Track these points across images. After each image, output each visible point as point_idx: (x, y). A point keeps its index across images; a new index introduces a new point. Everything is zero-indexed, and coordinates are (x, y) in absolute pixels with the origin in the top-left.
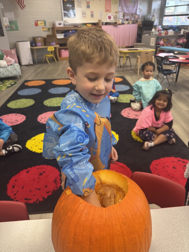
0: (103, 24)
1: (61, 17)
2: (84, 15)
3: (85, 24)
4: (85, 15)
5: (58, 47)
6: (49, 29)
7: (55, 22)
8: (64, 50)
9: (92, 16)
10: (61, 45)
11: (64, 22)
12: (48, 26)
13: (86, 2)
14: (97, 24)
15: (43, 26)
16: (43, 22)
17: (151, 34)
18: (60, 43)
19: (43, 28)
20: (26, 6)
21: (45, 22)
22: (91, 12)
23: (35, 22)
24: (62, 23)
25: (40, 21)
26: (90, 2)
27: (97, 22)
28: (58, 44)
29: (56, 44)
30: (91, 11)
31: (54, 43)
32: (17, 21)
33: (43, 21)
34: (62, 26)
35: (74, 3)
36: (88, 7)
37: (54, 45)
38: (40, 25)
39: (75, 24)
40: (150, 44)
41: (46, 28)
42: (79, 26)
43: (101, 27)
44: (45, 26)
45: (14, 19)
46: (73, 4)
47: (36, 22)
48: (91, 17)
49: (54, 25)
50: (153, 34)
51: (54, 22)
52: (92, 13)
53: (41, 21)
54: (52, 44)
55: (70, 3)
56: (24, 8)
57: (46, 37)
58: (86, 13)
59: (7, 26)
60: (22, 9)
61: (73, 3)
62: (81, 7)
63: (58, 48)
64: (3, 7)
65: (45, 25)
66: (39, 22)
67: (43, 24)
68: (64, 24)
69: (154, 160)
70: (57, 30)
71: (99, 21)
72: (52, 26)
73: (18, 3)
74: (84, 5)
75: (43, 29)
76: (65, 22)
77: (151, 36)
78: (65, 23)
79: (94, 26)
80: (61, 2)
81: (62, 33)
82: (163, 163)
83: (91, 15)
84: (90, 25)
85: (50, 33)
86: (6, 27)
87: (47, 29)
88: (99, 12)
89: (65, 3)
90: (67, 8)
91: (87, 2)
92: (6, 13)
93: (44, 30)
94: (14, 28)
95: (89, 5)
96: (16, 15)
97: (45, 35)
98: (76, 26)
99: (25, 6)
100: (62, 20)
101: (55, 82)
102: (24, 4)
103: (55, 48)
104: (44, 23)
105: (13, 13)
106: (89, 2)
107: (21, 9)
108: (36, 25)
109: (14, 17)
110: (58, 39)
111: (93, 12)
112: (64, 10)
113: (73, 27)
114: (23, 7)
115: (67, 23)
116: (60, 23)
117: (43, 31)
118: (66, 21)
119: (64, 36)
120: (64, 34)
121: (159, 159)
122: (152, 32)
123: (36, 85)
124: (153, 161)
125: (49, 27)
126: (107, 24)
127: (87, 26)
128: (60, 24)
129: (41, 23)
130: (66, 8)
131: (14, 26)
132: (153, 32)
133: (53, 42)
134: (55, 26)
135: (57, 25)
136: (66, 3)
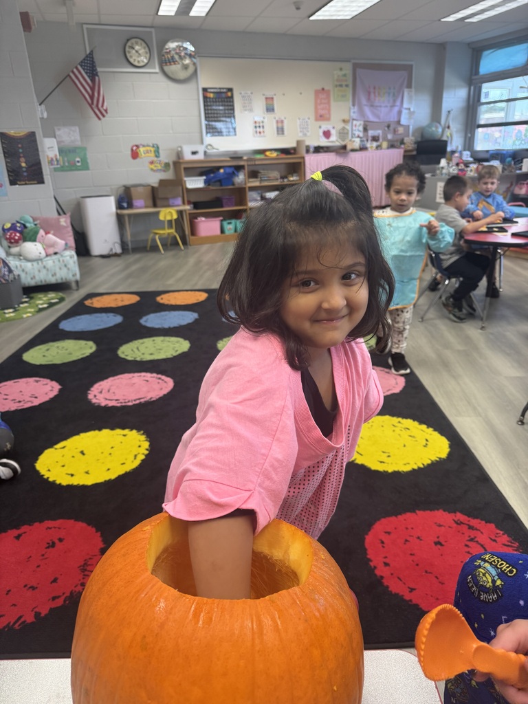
0: (308, 151)
1: (197, 135)
2: (258, 130)
3: (263, 152)
4: (261, 130)
5: (189, 210)
6: (167, 165)
7: (181, 147)
8: (203, 219)
9: (280, 131)
10: (196, 205)
11: (207, 147)
12: (165, 157)
13: (264, 98)
14: (292, 151)
15: (150, 159)
16: (152, 149)
17: (438, 172)
18: (193, 200)
19: (152, 163)
20: (108, 111)
21: (158, 148)
22: (277, 122)
23: (132, 150)
24: (201, 149)
25: (144, 146)
26: (275, 97)
27: (294, 145)
28: (189, 203)
29: (184, 203)
30: (277, 118)
31: (179, 201)
32: (84, 149)
33: (153, 147)
34: (200, 156)
35: (233, 102)
36: (270, 109)
37: (178, 206)
38: (143, 155)
39: (235, 152)
40: (435, 198)
41: (160, 163)
42: (245, 158)
43: (303, 158)
44: (156, 159)
45: (79, 143)
46: (229, 104)
47: (134, 148)
48: (278, 134)
49: (179, 155)
50: (442, 174)
51: (179, 149)
52: (280, 125)
53: (148, 146)
54: (171, 201)
55: (222, 101)
56: (104, 116)
57: (156, 185)
58: (265, 124)
59: (54, 159)
60: (99, 119)
61: (230, 102)
62: (251, 110)
63: (188, 212)
64: (45, 115)
65: (157, 156)
66: (142, 150)
67: (152, 154)
68: (205, 152)
69: (384, 517)
70: (185, 169)
71: (298, 142)
72: (174, 158)
73: (91, 106)
74: (259, 105)
75: (152, 166)
76: (209, 147)
77: (437, 177)
78: (208, 151)
79: (284, 156)
80: (199, 100)
81: (201, 174)
82: (407, 528)
83: (278, 128)
84: (274, 155)
85: (169, 175)
86: (51, 162)
87: (163, 165)
88: (298, 122)
89: (210, 102)
90: (214, 113)
91: (266, 98)
92: (59, 129)
93: (155, 168)
94: (79, 164)
95: (273, 105)
96: (85, 134)
97: (154, 179)
98: (236, 156)
99: (106, 111)
100: (202, 142)
101: (163, 299)
102: (105, 108)
103: (180, 213)
104: (155, 151)
105: (77, 129)
106: (272, 98)
107: (96, 119)
108: (135, 155)
109: (78, 138)
110: (189, 191)
111: (282, 122)
112: (207, 118)
113: (229, 159)
114: (101, 113)
115: (215, 150)
116: (194, 150)
117: (152, 170)
118: (210, 145)
119: (206, 182)
120: (204, 178)
121: (399, 516)
122: (439, 169)
123: (113, 305)
124: (379, 519)
125: (167, 161)
126: (318, 150)
127: (266, 156)
128: (194, 153)
129: (148, 152)
130: (211, 114)
131: (78, 159)
132: (443, 168)
133: (175, 197)
134: (183, 158)
135: (188, 156)
136: (213, 102)
